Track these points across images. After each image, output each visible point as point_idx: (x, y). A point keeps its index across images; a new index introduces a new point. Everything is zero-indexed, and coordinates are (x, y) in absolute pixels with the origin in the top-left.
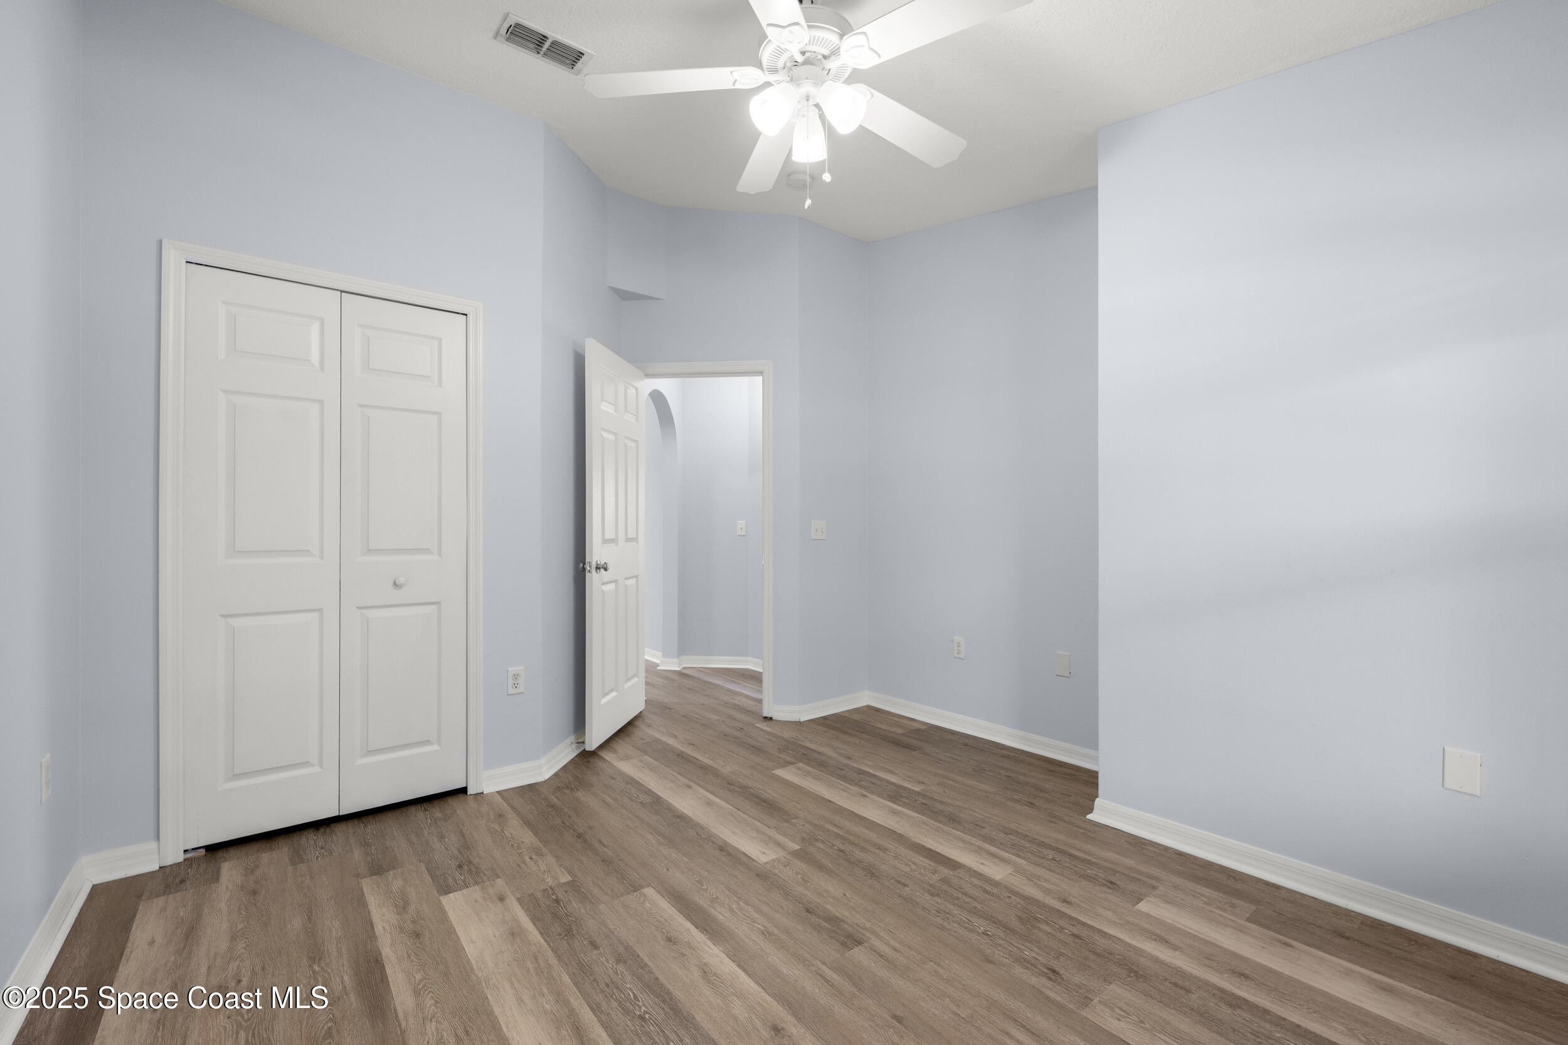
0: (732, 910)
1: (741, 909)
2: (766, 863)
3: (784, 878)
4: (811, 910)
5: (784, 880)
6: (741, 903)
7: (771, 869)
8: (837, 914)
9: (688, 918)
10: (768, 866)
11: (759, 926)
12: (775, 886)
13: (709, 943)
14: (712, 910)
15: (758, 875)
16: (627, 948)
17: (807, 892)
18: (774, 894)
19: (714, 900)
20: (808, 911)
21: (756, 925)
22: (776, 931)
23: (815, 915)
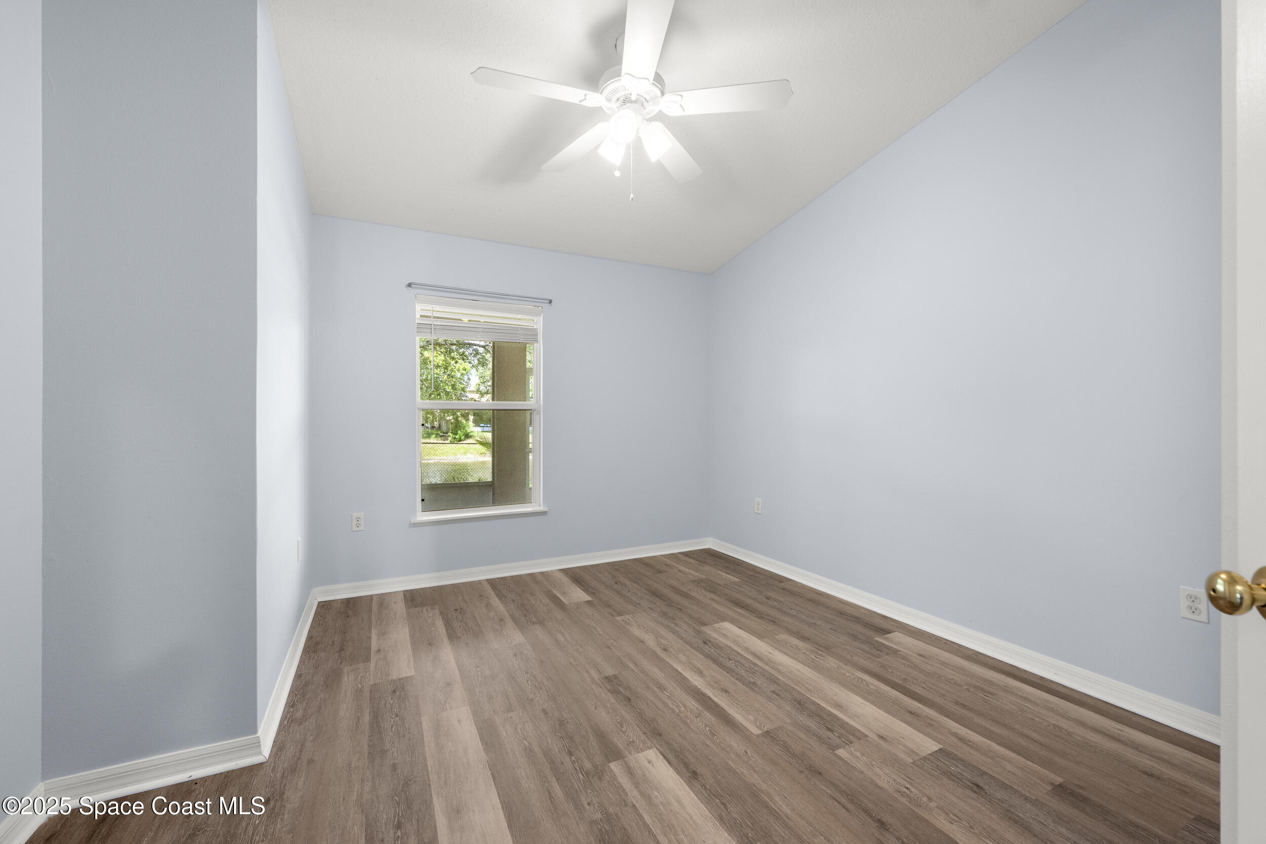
0: (685, 706)
1: (678, 706)
2: (650, 748)
3: (638, 729)
4: (627, 700)
5: (638, 727)
6: (677, 711)
7: (647, 740)
8: (610, 695)
9: (717, 705)
10: (649, 744)
11: (666, 693)
12: (647, 722)
13: (699, 687)
14: (700, 708)
15: (661, 735)
16: (753, 690)
17: (623, 713)
18: (650, 715)
19: (698, 716)
20: (629, 700)
21: (668, 694)
22: (656, 689)
23: (625, 696)
